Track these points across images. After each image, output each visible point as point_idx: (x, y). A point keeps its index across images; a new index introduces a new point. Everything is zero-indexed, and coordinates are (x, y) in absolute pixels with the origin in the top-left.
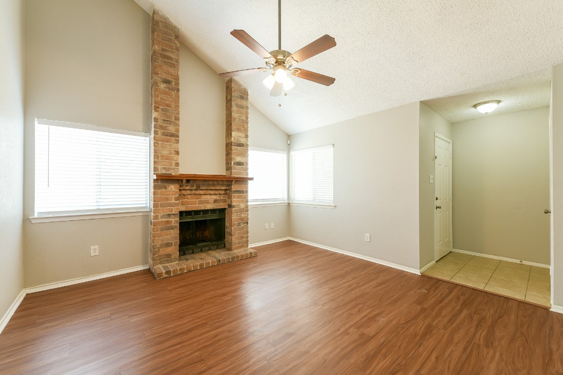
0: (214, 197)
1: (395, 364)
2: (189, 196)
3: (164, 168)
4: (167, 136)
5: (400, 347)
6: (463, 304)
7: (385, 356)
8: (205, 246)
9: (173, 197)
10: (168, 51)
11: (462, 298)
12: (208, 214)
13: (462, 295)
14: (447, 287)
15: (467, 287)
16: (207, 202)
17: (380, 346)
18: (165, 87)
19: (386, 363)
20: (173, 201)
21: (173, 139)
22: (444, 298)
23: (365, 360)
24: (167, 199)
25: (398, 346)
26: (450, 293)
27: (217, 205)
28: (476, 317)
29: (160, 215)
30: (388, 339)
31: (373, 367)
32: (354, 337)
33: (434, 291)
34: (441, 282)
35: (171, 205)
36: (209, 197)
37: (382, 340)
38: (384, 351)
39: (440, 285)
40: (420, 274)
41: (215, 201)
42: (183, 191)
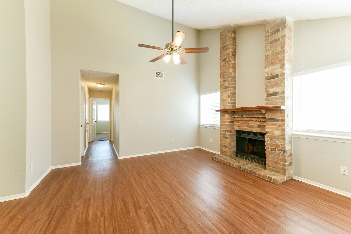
0: (258, 123)
1: (115, 210)
2: (241, 121)
3: (223, 106)
4: (224, 89)
5: (121, 219)
7: (122, 209)
8: (255, 158)
9: (227, 121)
10: (225, 43)
12: (257, 135)
16: (252, 126)
17: (128, 211)
18: (224, 63)
19: (119, 207)
20: (227, 123)
21: (227, 89)
23: (125, 201)
24: (225, 122)
25: (122, 219)
27: (260, 130)
29: (222, 130)
30: (130, 218)
31: (121, 202)
32: (141, 204)
35: (226, 125)
36: (253, 123)
37: (131, 214)
38: (125, 210)
41: (259, 126)
42: (236, 118)
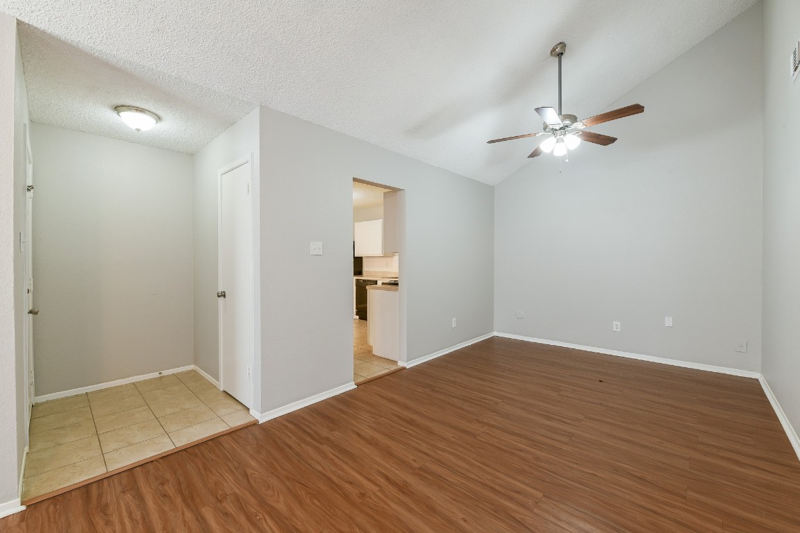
6: (184, 500)
11: (170, 489)
13: (162, 484)
14: (119, 489)
15: (151, 462)
22: (143, 518)
26: (139, 497)
28: (230, 507)
33: (107, 523)
34: (94, 485)
39: (100, 496)
40: (24, 508)
